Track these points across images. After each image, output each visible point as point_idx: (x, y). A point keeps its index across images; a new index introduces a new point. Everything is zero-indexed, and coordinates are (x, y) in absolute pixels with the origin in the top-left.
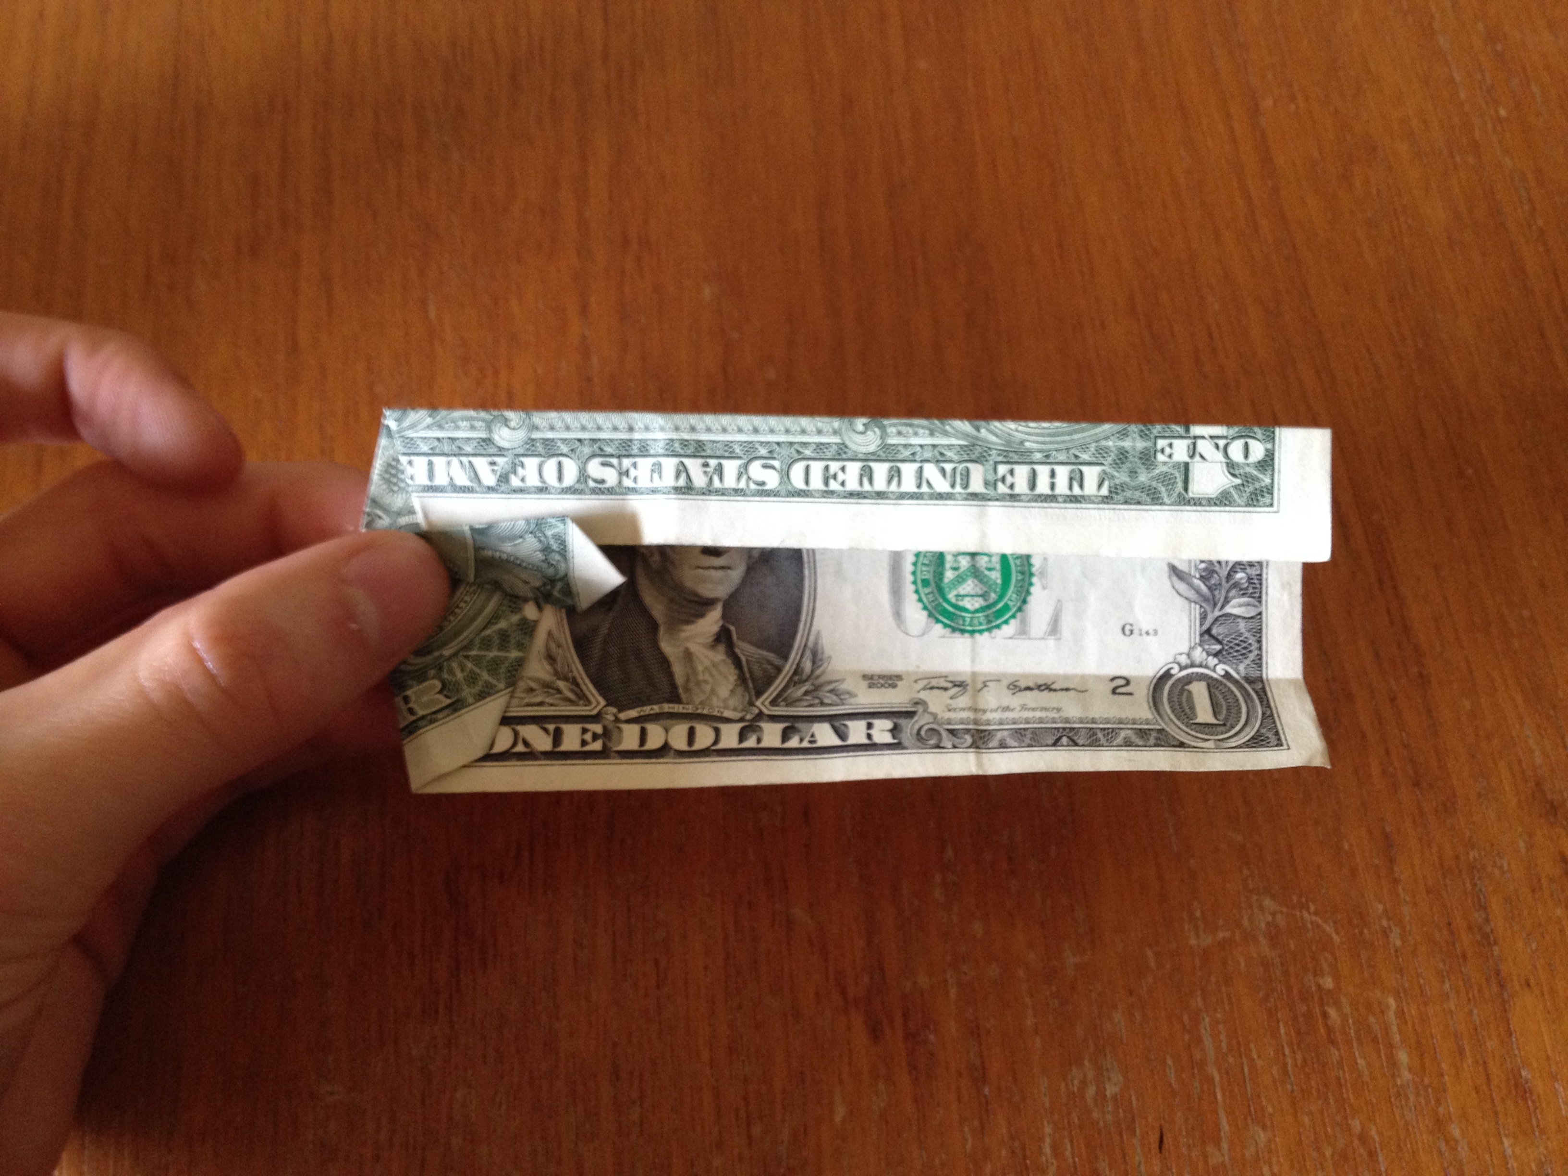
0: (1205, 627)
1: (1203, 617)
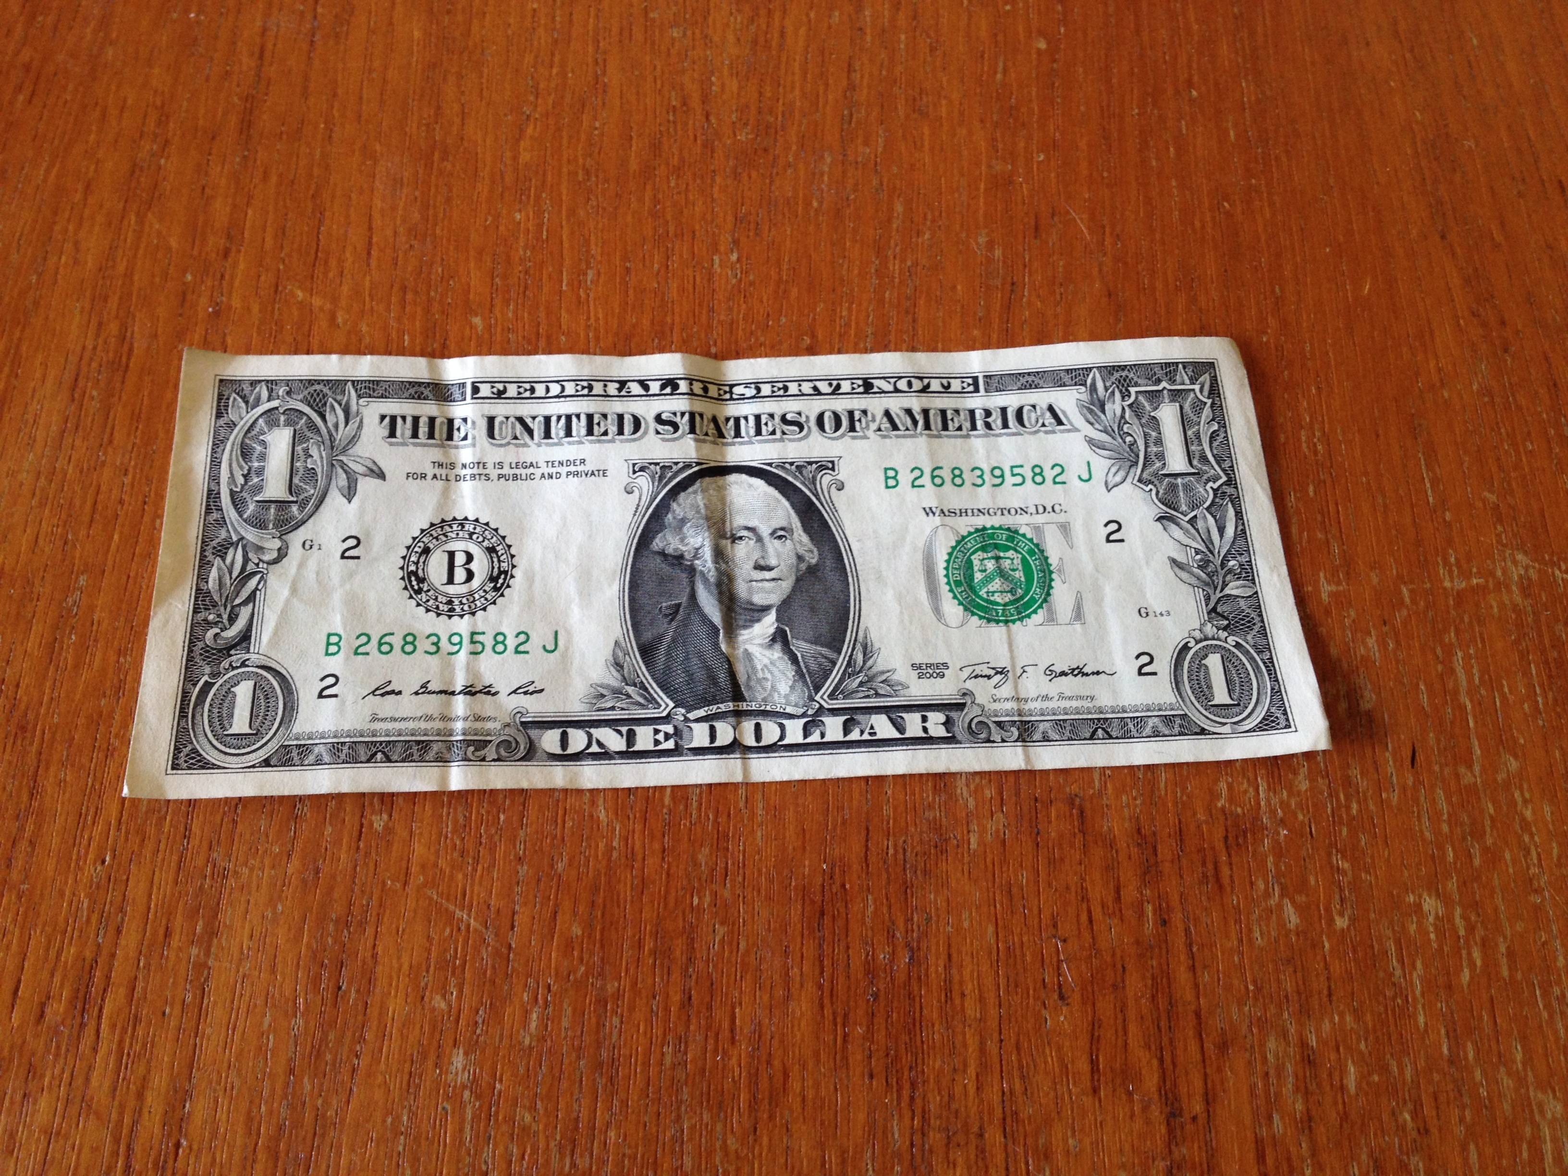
0: (1211, 606)
1: (1208, 599)
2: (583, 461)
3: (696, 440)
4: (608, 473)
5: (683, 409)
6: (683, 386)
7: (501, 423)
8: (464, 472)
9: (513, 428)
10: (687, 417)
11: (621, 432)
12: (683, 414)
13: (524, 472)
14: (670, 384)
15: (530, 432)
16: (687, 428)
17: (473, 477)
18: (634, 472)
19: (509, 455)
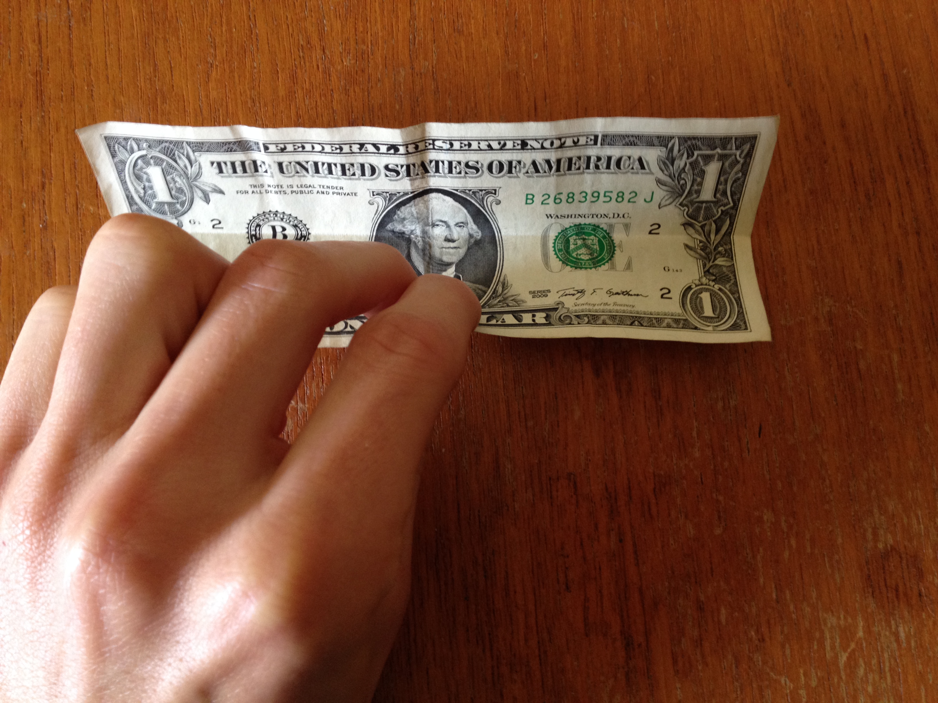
0: (706, 269)
1: (704, 265)
2: (342, 188)
3: (410, 180)
4: (358, 194)
5: (402, 163)
6: (402, 150)
7: (287, 166)
8: (269, 189)
9: (295, 167)
10: (405, 168)
11: (363, 174)
12: (402, 166)
13: (306, 190)
14: (393, 148)
15: (307, 170)
16: (405, 174)
17: (276, 192)
18: (373, 195)
19: (296, 181)
